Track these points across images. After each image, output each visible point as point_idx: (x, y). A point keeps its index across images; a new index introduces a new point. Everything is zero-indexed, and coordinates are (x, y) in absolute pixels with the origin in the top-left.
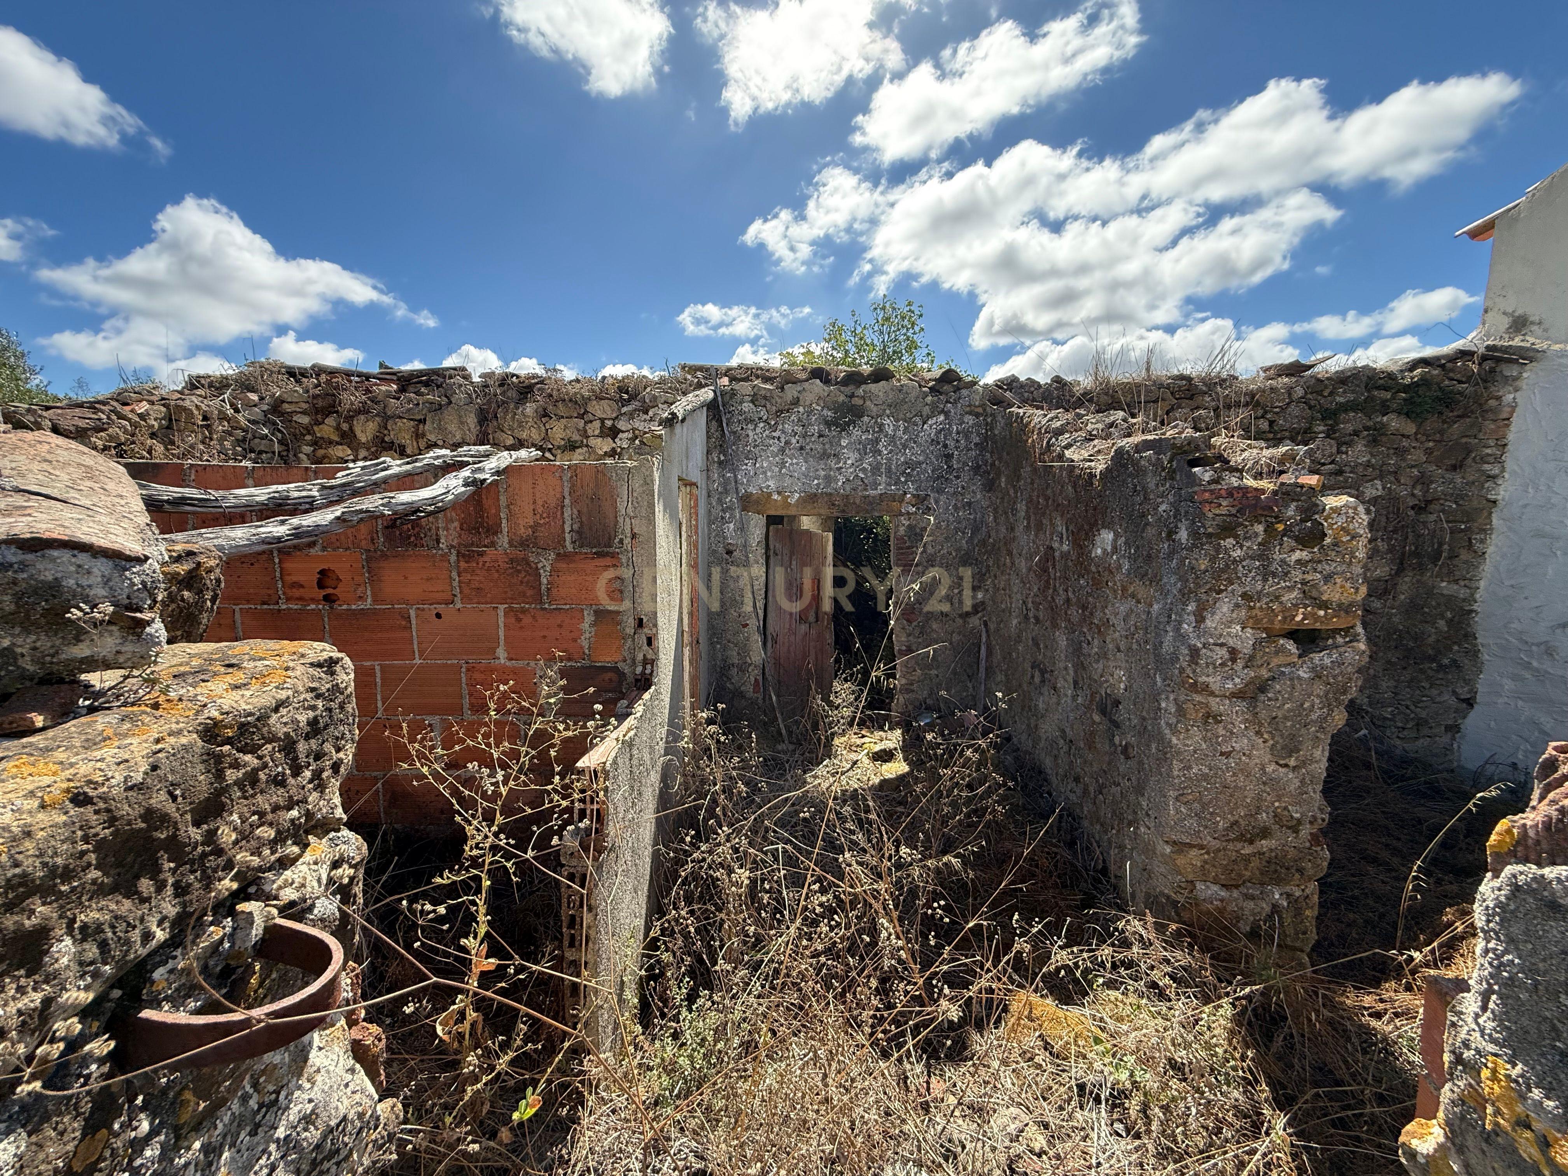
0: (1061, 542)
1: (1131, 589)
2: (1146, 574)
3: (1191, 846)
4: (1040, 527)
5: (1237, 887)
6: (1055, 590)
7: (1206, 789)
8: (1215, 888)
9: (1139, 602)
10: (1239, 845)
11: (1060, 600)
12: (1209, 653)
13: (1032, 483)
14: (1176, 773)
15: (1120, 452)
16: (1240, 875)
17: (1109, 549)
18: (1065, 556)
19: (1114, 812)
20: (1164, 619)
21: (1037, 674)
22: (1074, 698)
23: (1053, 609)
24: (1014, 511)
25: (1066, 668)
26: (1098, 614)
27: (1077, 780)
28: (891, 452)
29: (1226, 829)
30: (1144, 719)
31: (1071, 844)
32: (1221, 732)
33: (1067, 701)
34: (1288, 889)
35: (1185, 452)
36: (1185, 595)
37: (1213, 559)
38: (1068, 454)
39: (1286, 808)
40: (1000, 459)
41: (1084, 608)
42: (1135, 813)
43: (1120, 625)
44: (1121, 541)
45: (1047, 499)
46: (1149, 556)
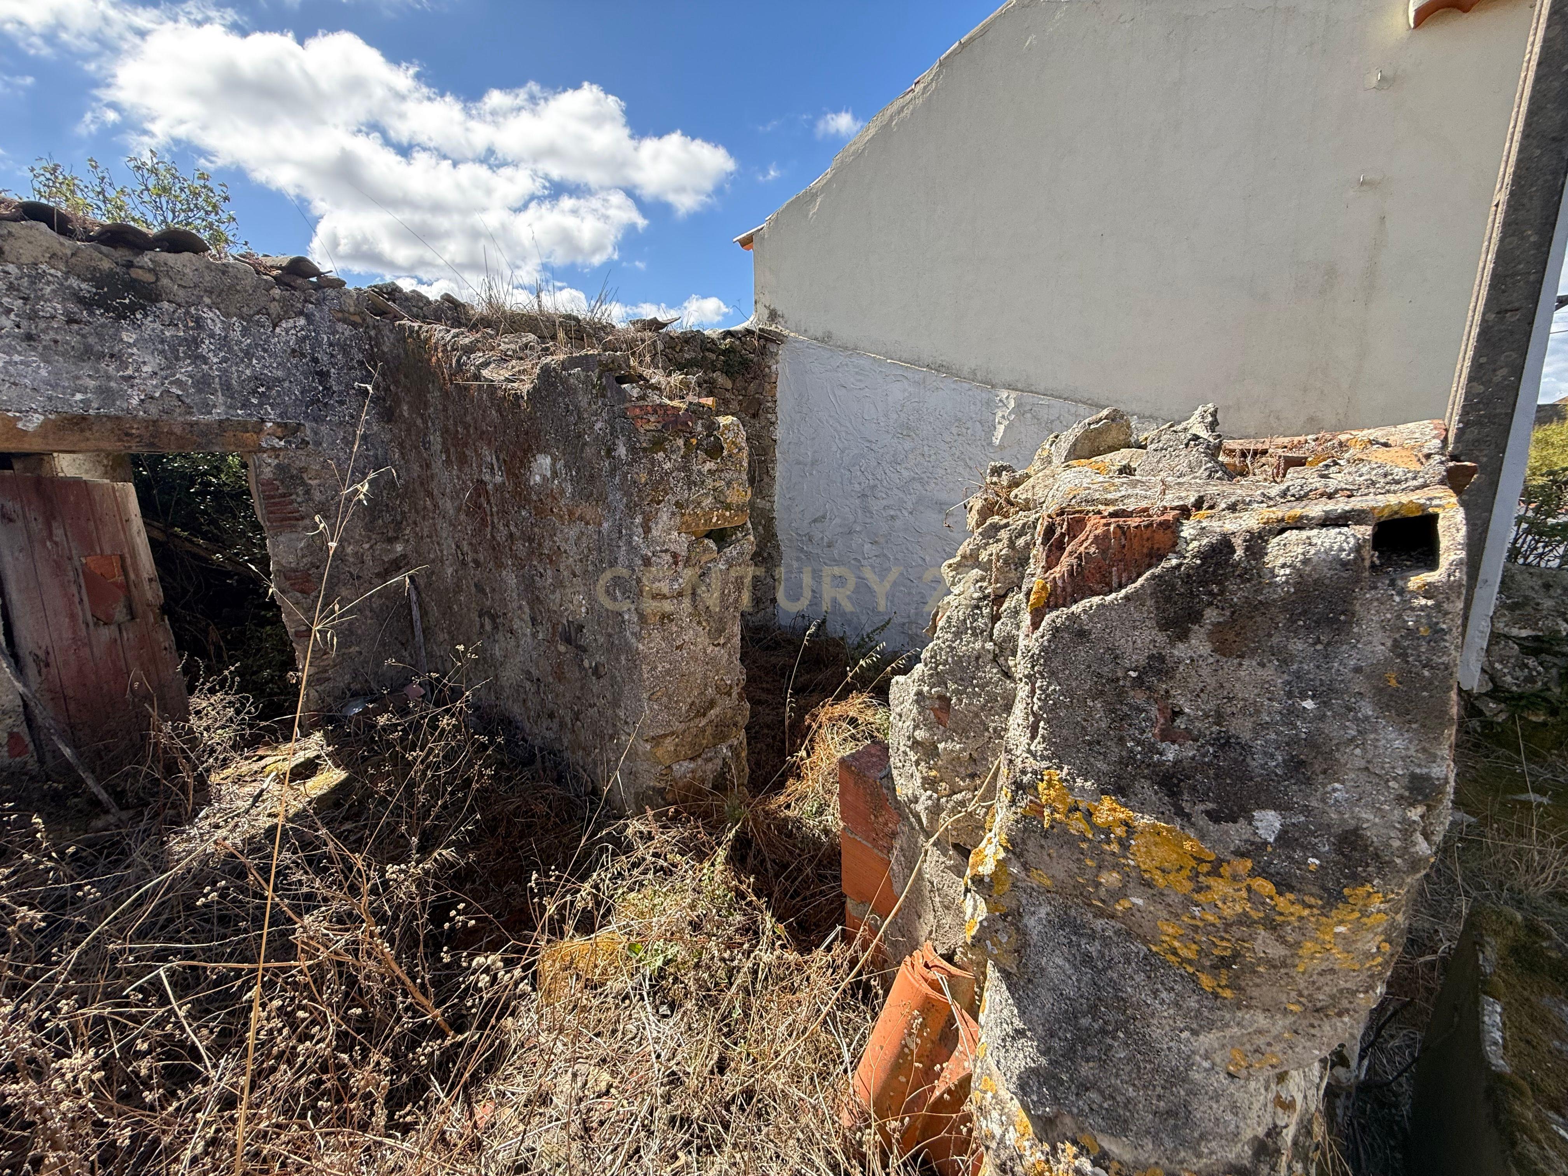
0: (493, 474)
1: (578, 512)
2: (592, 494)
3: (665, 736)
4: (463, 460)
5: (699, 756)
6: (493, 527)
7: (670, 682)
8: (686, 764)
9: (587, 523)
10: (697, 721)
11: (502, 535)
12: (658, 561)
13: (445, 409)
14: (646, 676)
15: (546, 369)
16: (700, 745)
17: (549, 474)
18: (499, 488)
19: (594, 733)
20: (615, 536)
21: (487, 621)
22: (534, 635)
23: (495, 548)
24: (427, 445)
25: (520, 607)
26: (547, 543)
27: (551, 716)
28: (225, 360)
29: (688, 711)
30: (610, 635)
31: (559, 780)
32: (675, 629)
33: (527, 641)
34: (730, 742)
35: (611, 370)
36: (631, 509)
37: (650, 472)
38: (485, 373)
39: (722, 679)
40: (397, 383)
41: (531, 540)
42: (614, 725)
43: (572, 550)
44: (560, 465)
45: (467, 427)
46: (592, 476)
